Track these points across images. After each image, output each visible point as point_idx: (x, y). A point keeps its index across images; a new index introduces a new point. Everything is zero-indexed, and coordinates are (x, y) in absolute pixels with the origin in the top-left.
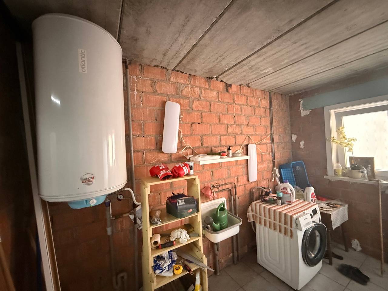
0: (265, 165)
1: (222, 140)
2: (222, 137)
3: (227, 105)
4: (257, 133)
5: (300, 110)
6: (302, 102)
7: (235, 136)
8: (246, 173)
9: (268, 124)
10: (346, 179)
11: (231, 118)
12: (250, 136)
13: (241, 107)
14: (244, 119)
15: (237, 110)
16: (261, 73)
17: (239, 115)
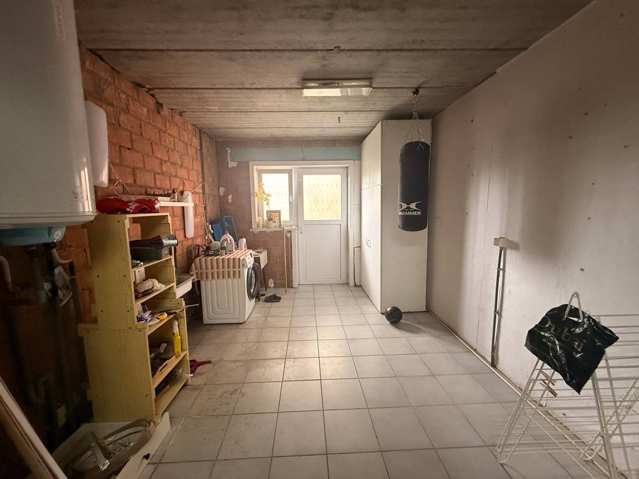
0: (198, 220)
1: (157, 179)
2: (157, 176)
3: (159, 131)
4: (190, 178)
5: (228, 161)
6: (229, 151)
7: (170, 177)
8: (183, 227)
9: (200, 169)
10: (265, 230)
11: (164, 151)
12: (184, 181)
13: (174, 140)
14: (178, 157)
15: (170, 142)
16: (206, 107)
17: (172, 150)
